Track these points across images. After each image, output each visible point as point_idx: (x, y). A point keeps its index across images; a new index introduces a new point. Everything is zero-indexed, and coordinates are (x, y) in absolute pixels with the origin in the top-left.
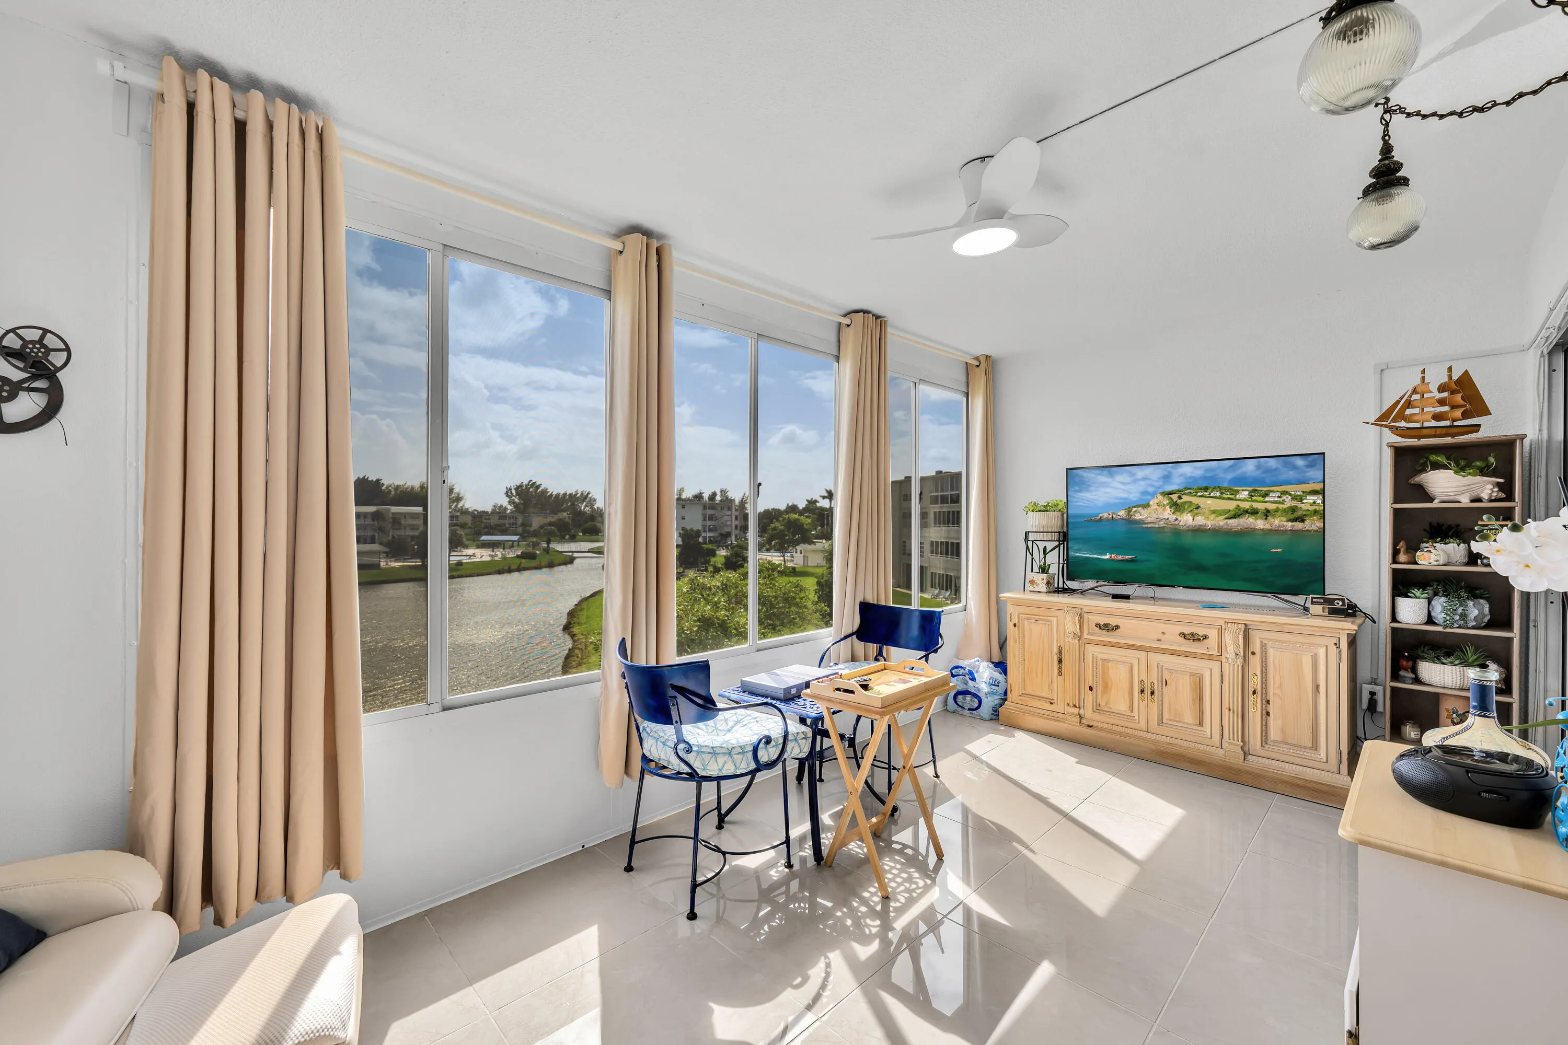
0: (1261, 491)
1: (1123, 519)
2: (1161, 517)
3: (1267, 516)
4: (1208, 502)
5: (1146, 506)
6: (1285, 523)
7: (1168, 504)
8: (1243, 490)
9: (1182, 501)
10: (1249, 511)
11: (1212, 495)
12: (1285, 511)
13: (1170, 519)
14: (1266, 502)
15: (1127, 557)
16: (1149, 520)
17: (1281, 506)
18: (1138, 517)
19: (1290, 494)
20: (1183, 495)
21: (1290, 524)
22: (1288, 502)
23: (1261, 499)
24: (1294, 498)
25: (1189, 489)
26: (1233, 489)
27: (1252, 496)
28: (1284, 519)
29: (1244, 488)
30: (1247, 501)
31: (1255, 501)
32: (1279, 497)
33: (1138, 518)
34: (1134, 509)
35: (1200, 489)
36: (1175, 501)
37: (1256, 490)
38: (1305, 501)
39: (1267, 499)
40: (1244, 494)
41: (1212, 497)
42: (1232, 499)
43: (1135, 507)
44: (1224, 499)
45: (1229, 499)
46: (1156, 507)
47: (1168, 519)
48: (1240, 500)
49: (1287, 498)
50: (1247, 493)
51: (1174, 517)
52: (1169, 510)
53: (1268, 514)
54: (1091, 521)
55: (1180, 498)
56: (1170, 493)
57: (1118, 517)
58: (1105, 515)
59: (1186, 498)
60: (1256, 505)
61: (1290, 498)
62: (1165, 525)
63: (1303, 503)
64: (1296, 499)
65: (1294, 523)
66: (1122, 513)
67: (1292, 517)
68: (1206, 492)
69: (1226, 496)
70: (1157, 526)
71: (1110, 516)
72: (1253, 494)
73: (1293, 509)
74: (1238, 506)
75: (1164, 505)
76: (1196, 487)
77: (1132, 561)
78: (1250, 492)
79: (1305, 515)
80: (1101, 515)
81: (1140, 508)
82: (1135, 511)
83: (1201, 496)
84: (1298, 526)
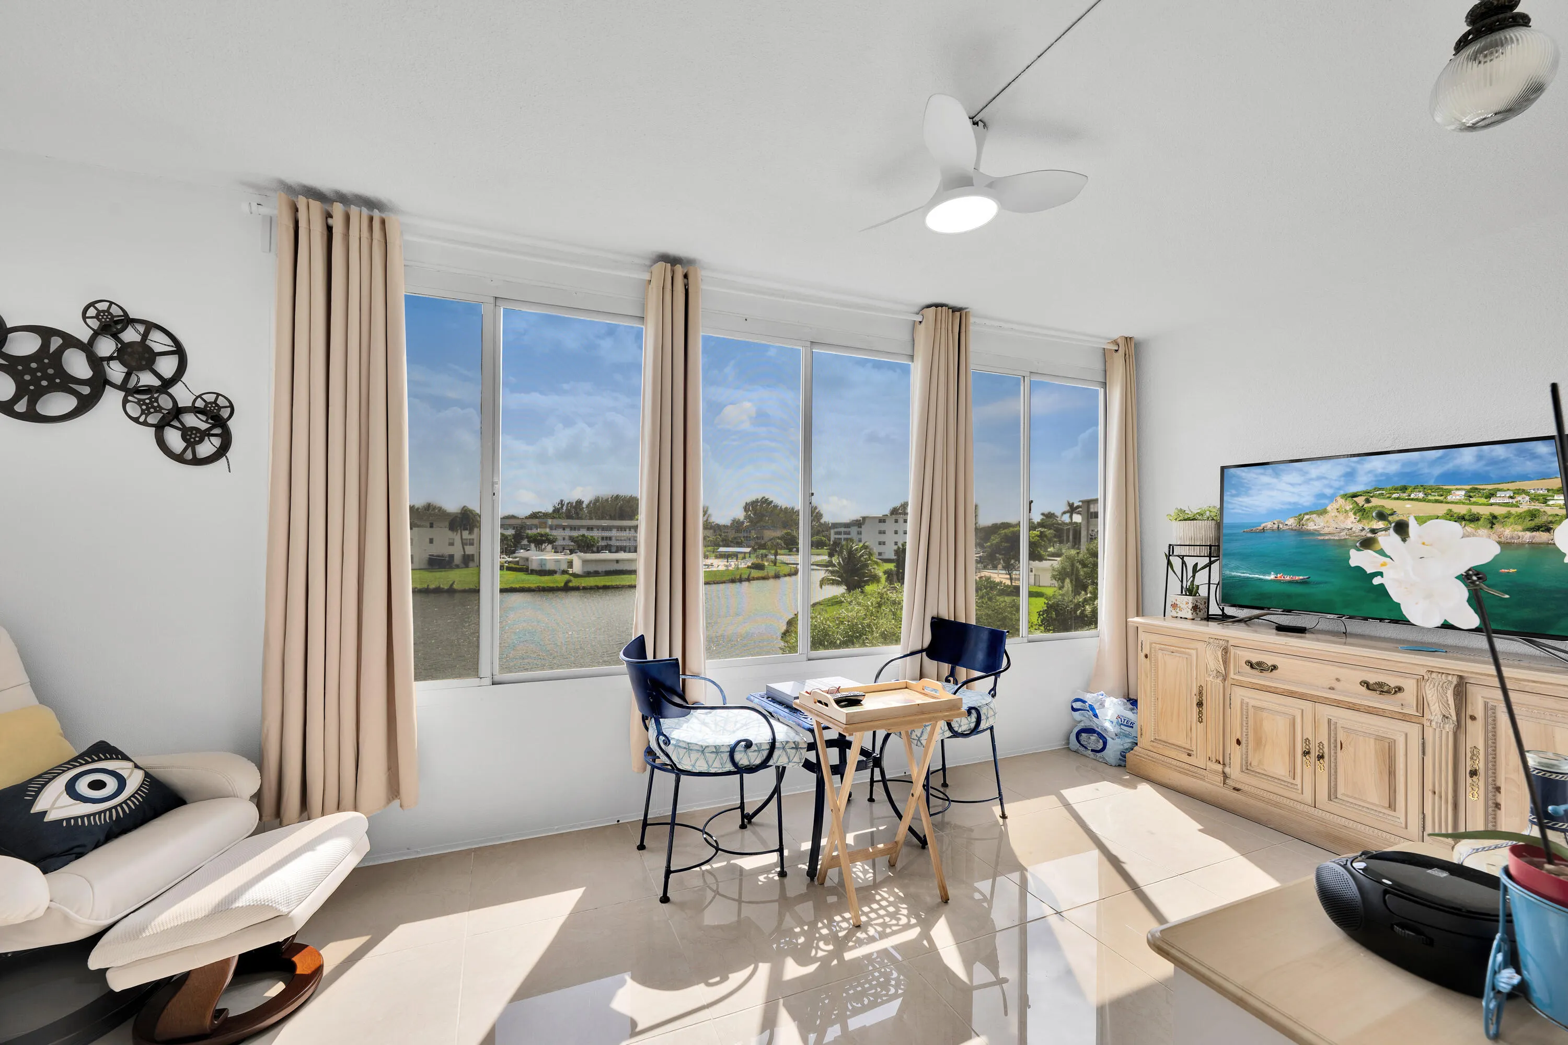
0: (1484, 489)
1: (1292, 529)
2: (1343, 526)
3: (1493, 524)
4: (1408, 506)
5: (1323, 512)
6: (1521, 534)
7: (1351, 510)
8: (1457, 489)
9: (1370, 505)
10: (1467, 517)
11: (1412, 496)
12: (1520, 516)
13: (1354, 529)
14: (1492, 505)
15: (1297, 578)
16: (1326, 530)
17: (1513, 510)
18: (1311, 526)
19: (1528, 494)
20: (1372, 497)
21: (1528, 534)
22: (1525, 505)
23: (1483, 500)
24: (1534, 499)
25: (1382, 489)
26: (1442, 489)
27: (1471, 497)
28: (1520, 528)
29: (1459, 487)
30: (1464, 503)
31: (1476, 504)
32: (1511, 497)
33: (1311, 528)
34: (1307, 517)
35: (1396, 489)
36: (1361, 505)
37: (1477, 489)
38: (1551, 503)
39: (1492, 501)
40: (1460, 495)
41: (1412, 499)
42: (1441, 502)
43: (1307, 514)
44: (1429, 501)
45: (1437, 501)
46: (1334, 513)
47: (1351, 529)
48: (1452, 503)
49: (1523, 499)
50: (1463, 493)
51: (1360, 526)
52: (1353, 517)
53: (1494, 521)
54: (1251, 531)
55: (1368, 501)
56: (1354, 496)
57: (1286, 528)
58: (1269, 525)
59: (1375, 502)
60: (1476, 509)
61: (1527, 498)
62: (1347, 537)
63: (1548, 506)
64: (1538, 500)
65: (1534, 533)
66: (1291, 522)
67: (1532, 524)
68: (1404, 492)
69: (1433, 498)
70: (1336, 538)
71: (1276, 526)
72: (1472, 494)
73: (1533, 515)
74: (1450, 510)
75: (1346, 511)
76: (1389, 487)
77: (1303, 582)
78: (1468, 491)
79: (1551, 522)
80: (1263, 525)
81: (1315, 515)
82: (1308, 519)
83: (1398, 499)
84: (1542, 537)
